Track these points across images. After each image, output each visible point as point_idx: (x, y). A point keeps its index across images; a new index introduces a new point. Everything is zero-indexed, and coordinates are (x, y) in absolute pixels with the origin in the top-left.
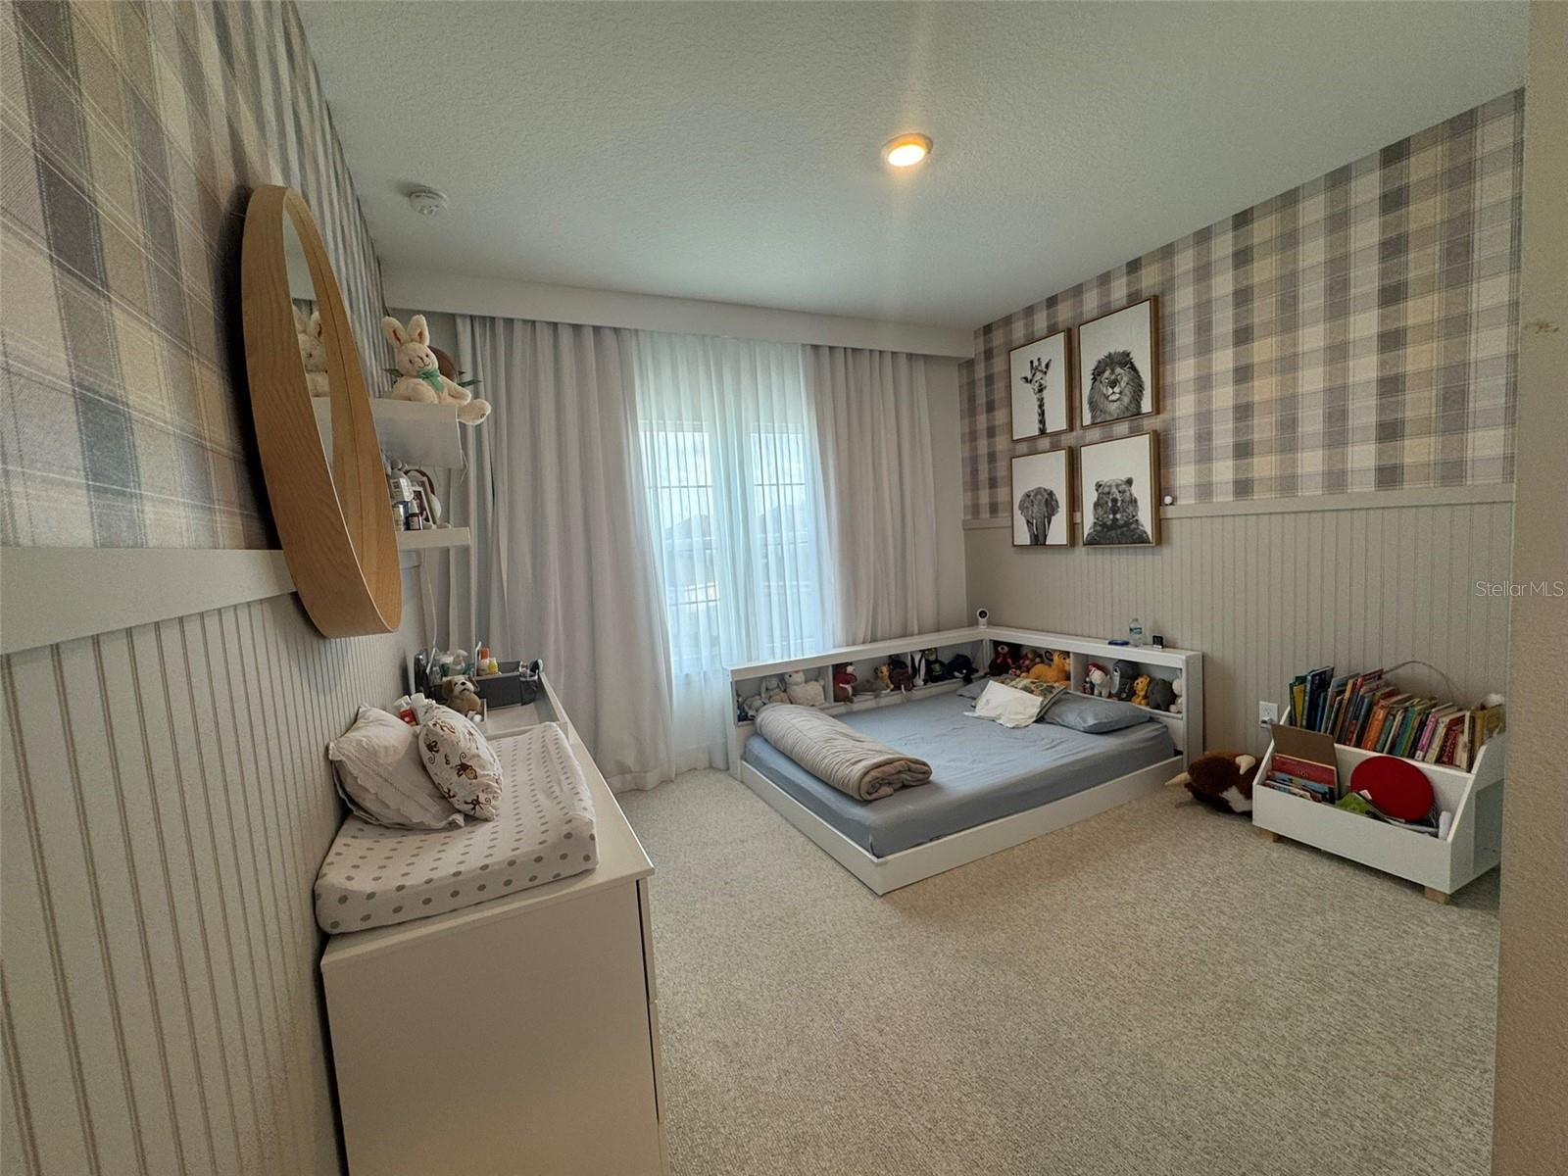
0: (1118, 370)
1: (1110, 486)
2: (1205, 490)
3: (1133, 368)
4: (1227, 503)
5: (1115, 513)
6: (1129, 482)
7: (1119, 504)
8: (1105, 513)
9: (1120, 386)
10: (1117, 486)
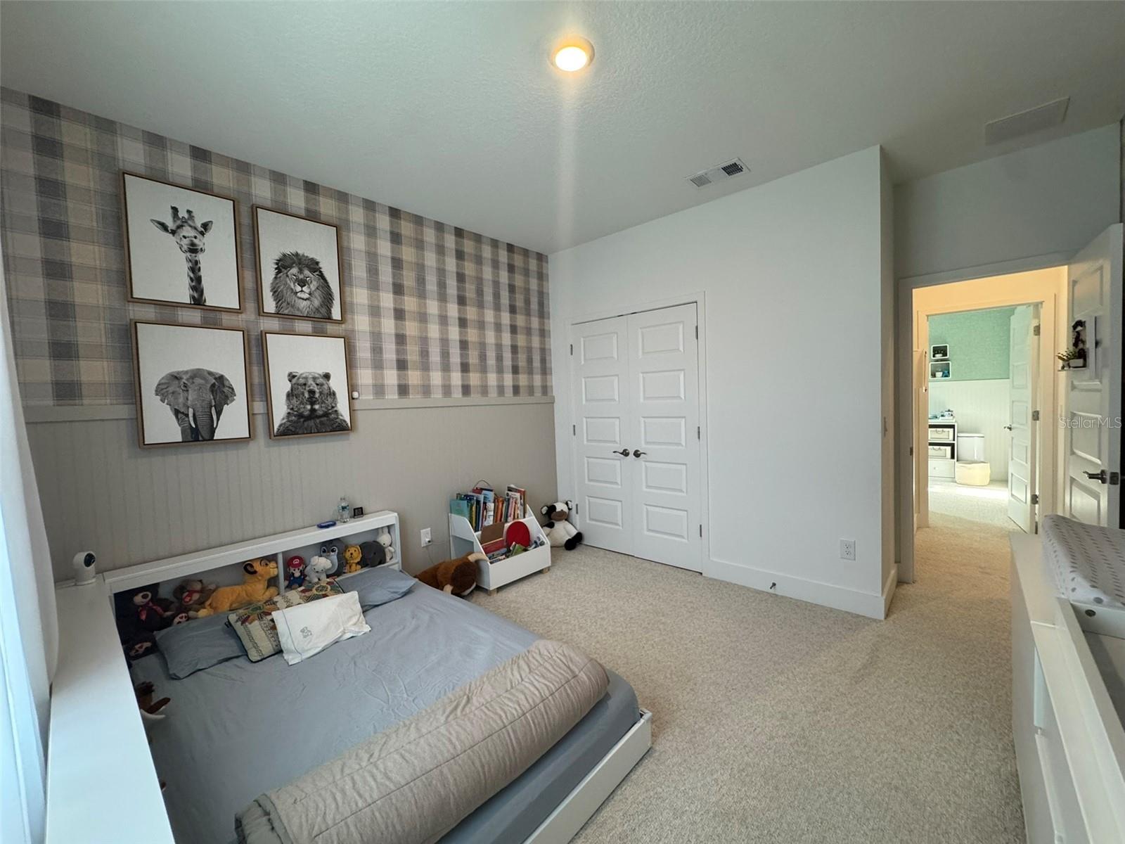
0: (307, 272)
1: (306, 378)
2: (379, 390)
3: (322, 276)
4: (394, 399)
5: (312, 404)
6: (327, 376)
7: (317, 395)
8: (302, 403)
9: (309, 287)
10: (314, 379)
